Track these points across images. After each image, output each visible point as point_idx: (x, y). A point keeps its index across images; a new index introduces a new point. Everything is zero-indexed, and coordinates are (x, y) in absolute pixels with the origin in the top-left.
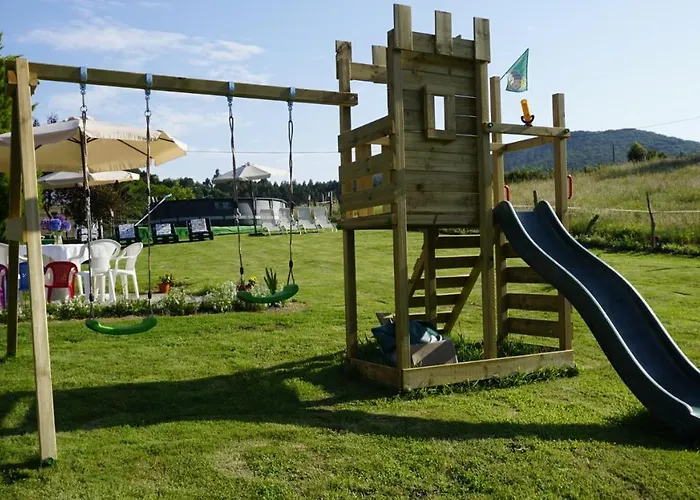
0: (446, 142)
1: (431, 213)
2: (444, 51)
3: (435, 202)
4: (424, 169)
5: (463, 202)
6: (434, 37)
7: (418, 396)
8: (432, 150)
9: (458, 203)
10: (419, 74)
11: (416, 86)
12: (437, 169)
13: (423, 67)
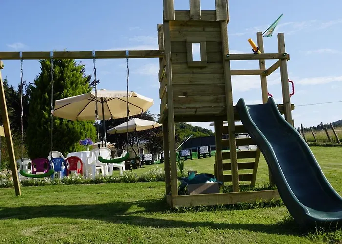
0: (201, 68)
1: (194, 108)
2: (196, 19)
3: (195, 101)
4: (188, 84)
5: (216, 101)
6: (189, 12)
7: (182, 211)
8: (193, 73)
9: (211, 101)
10: (184, 32)
11: (181, 39)
12: (196, 83)
13: (185, 29)
